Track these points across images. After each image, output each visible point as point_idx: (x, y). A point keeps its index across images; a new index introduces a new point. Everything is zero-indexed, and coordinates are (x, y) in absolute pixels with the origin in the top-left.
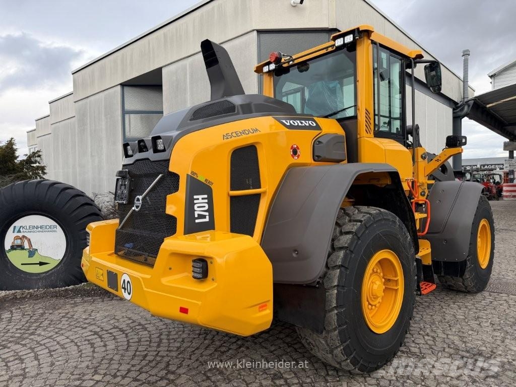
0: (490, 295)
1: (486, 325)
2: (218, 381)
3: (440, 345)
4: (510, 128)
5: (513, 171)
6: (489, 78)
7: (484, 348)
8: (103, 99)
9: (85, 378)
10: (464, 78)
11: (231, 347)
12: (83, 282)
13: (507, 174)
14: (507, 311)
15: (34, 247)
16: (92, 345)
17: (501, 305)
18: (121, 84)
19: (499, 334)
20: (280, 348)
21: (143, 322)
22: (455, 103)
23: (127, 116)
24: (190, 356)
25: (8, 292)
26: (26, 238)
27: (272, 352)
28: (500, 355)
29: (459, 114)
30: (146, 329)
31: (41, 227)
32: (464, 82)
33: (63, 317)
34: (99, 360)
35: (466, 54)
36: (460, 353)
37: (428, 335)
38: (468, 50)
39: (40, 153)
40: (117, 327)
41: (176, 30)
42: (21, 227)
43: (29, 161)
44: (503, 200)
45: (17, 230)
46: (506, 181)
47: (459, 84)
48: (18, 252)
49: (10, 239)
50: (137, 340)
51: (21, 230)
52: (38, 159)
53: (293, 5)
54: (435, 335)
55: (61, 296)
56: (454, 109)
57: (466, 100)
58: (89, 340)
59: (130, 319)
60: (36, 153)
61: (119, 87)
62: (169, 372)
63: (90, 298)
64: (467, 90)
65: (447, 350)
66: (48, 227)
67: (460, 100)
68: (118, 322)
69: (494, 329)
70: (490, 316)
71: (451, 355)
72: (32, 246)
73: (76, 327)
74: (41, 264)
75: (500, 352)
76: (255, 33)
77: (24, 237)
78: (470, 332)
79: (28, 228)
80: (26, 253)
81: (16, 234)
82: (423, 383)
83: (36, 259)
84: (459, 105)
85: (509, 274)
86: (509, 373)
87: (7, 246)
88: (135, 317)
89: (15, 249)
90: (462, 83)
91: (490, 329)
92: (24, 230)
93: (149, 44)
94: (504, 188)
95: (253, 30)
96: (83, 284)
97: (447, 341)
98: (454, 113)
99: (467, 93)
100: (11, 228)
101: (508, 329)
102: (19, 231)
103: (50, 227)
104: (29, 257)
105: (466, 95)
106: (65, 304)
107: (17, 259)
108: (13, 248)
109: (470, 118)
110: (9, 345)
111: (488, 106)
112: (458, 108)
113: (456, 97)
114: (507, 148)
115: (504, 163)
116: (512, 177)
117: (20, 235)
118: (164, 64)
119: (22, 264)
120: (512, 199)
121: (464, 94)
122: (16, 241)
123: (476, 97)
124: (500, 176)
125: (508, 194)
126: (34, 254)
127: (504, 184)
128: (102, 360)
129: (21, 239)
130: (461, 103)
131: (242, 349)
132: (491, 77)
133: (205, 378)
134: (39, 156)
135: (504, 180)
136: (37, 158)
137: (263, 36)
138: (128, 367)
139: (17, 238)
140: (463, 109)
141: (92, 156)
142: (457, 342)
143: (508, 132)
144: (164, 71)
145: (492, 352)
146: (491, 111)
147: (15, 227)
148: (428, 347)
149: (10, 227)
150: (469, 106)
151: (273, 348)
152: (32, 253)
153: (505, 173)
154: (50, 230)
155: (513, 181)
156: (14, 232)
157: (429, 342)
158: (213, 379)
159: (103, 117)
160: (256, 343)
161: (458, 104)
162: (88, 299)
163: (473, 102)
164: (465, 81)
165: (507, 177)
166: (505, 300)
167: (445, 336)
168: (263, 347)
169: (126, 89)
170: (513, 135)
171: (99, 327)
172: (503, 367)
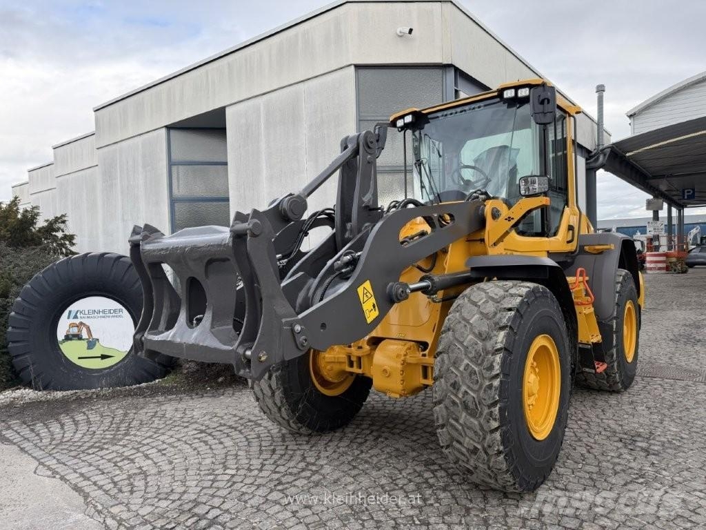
0: (643, 380)
1: (642, 408)
2: (367, 469)
3: (595, 429)
4: (653, 182)
5: (658, 236)
6: (628, 118)
7: (642, 430)
8: (140, 146)
9: (217, 472)
10: (599, 120)
11: (367, 438)
12: (157, 378)
13: (651, 240)
14: (663, 395)
15: (95, 336)
16: (206, 443)
17: (655, 389)
18: (166, 127)
19: (656, 417)
20: (422, 437)
21: (253, 419)
22: (589, 152)
23: (174, 169)
24: (325, 448)
25: (65, 393)
26: (84, 324)
27: (415, 441)
28: (659, 435)
29: (593, 165)
30: (260, 425)
31: (104, 312)
32: (598, 124)
33: (153, 416)
34: (223, 456)
35: (601, 89)
36: (618, 435)
37: (580, 420)
38: (603, 86)
39: (65, 219)
40: (225, 425)
41: (246, 60)
42: (78, 311)
43: (51, 228)
44: (646, 272)
45: (73, 315)
46: (650, 249)
47: (592, 127)
48: (75, 343)
49: (64, 326)
50: (256, 436)
51: (78, 315)
52: (62, 226)
53: (400, 34)
54: (589, 420)
55: (136, 394)
56: (587, 160)
57: (601, 148)
58: (199, 439)
59: (235, 416)
60: (61, 218)
61: (164, 129)
62: (308, 464)
63: (174, 396)
64: (603, 135)
65: (603, 433)
66: (112, 312)
67: (594, 148)
68: (222, 419)
69: (651, 413)
70: (645, 400)
71: (608, 437)
72: (91, 335)
73: (176, 426)
74: (104, 357)
75: (659, 433)
76: (353, 67)
77: (81, 323)
78: (625, 416)
79: (87, 313)
80: (84, 344)
81: (72, 321)
82: (584, 462)
83: (97, 351)
84: (593, 153)
85: (662, 358)
86: (669, 451)
87: (61, 335)
88: (241, 414)
89: (71, 339)
90: (596, 127)
91: (646, 412)
92: (82, 315)
93: (207, 77)
94: (648, 259)
95: (350, 65)
96: (157, 381)
97: (602, 425)
98: (587, 164)
99: (602, 139)
100: (66, 313)
101: (665, 412)
102: (76, 317)
103: (115, 311)
104: (88, 349)
105: (601, 141)
106: (146, 403)
107: (73, 351)
108: (68, 338)
109: (606, 170)
110: (106, 446)
111: (627, 155)
112: (591, 157)
113: (589, 145)
114: (650, 207)
115: (647, 225)
116: (657, 243)
117: (77, 321)
118: (229, 103)
119: (79, 358)
120: (658, 271)
121: (598, 140)
122: (71, 330)
123: (614, 144)
124: (642, 243)
125: (652, 265)
126: (95, 345)
127: (648, 253)
128: (226, 456)
129: (77, 326)
130: (596, 151)
131: (380, 439)
132: (630, 116)
133: (351, 467)
134: (64, 222)
135: (647, 247)
136: (60, 224)
137: (362, 72)
138: (260, 461)
139: (72, 325)
140: (597, 159)
141: (123, 220)
142: (613, 426)
143: (651, 187)
144: (228, 111)
145: (650, 433)
146: (631, 161)
147: (70, 312)
148: (582, 431)
149: (63, 313)
150: (605, 155)
151: (415, 438)
152: (92, 344)
153: (648, 239)
154: (114, 314)
155: (659, 248)
156: (69, 318)
157: (583, 426)
158: (360, 467)
159: (140, 169)
160: (393, 434)
161: (591, 152)
162: (172, 397)
163: (609, 150)
164: (600, 124)
165: (651, 244)
166: (659, 384)
167: (600, 421)
168: (403, 437)
169: (173, 132)
170: (657, 190)
171: (202, 425)
172: (663, 446)
